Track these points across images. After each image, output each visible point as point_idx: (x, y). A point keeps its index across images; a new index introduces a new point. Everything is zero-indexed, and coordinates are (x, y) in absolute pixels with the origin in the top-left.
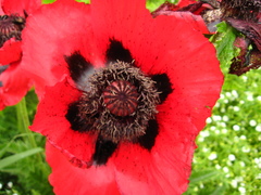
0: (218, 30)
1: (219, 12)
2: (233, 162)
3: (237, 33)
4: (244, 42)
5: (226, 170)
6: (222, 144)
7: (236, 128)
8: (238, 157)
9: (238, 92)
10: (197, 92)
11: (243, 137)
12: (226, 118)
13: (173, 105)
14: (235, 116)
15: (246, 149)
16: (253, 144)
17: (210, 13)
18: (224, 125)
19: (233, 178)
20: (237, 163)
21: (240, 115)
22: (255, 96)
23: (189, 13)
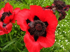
0: (56, 12)
1: (55, 8)
2: (60, 41)
3: (59, 12)
4: (61, 14)
5: (59, 43)
6: (57, 37)
7: (60, 33)
8: (61, 40)
9: (59, 24)
10: (53, 24)
11: (62, 35)
12: (57, 31)
13: (49, 27)
14: (59, 30)
15: (63, 38)
16: (64, 37)
17: (53, 9)
18: (57, 33)
19: (61, 45)
20: (61, 41)
21: (61, 30)
22: (64, 25)
23: (49, 9)
